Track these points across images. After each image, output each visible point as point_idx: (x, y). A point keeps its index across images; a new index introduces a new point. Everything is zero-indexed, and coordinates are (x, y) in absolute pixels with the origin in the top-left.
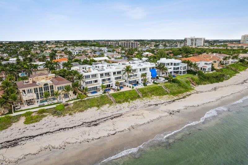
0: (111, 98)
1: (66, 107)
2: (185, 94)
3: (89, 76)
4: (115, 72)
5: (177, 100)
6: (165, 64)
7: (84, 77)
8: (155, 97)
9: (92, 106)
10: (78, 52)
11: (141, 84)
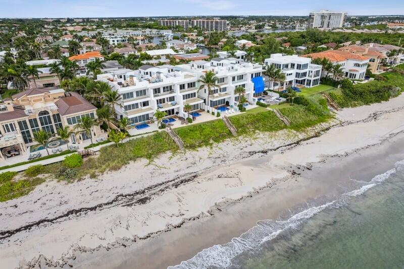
0: (176, 139)
1: (85, 159)
2: (318, 128)
3: (132, 93)
4: (184, 85)
5: (304, 140)
6: (280, 65)
7: (122, 96)
8: (261, 135)
9: (138, 157)
10: (121, 39)
11: (234, 107)
